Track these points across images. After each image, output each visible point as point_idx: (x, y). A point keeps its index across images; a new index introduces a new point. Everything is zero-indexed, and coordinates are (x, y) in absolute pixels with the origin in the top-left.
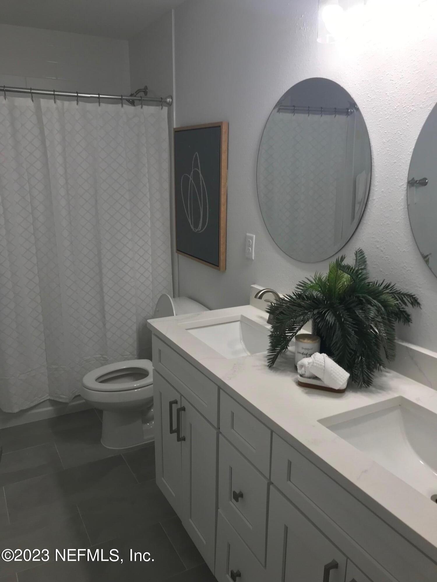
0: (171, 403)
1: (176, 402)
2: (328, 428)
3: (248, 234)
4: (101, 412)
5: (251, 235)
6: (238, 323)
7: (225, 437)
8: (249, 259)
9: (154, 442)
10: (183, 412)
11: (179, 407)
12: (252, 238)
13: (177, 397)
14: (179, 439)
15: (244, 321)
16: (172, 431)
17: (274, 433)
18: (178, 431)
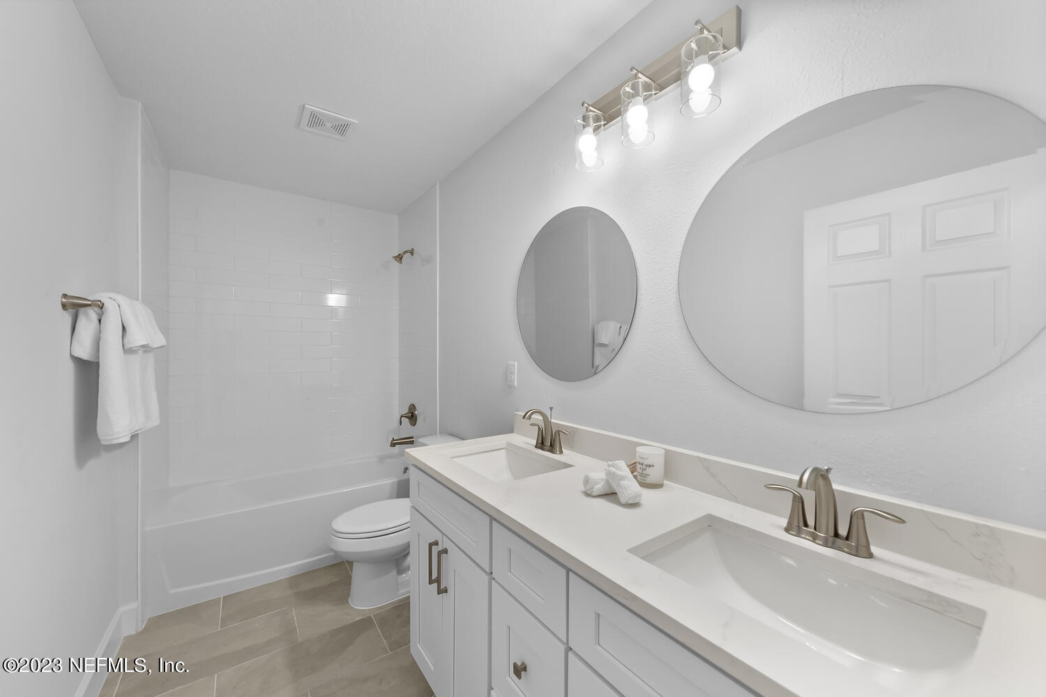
0: (431, 545)
1: (436, 543)
2: (643, 558)
3: (510, 362)
4: (351, 564)
5: (513, 363)
6: (504, 450)
7: (498, 583)
8: (511, 387)
9: (409, 596)
10: (444, 555)
11: (440, 549)
12: (514, 365)
13: (438, 537)
14: (440, 591)
15: (510, 448)
16: (431, 582)
17: (570, 573)
18: (438, 581)
